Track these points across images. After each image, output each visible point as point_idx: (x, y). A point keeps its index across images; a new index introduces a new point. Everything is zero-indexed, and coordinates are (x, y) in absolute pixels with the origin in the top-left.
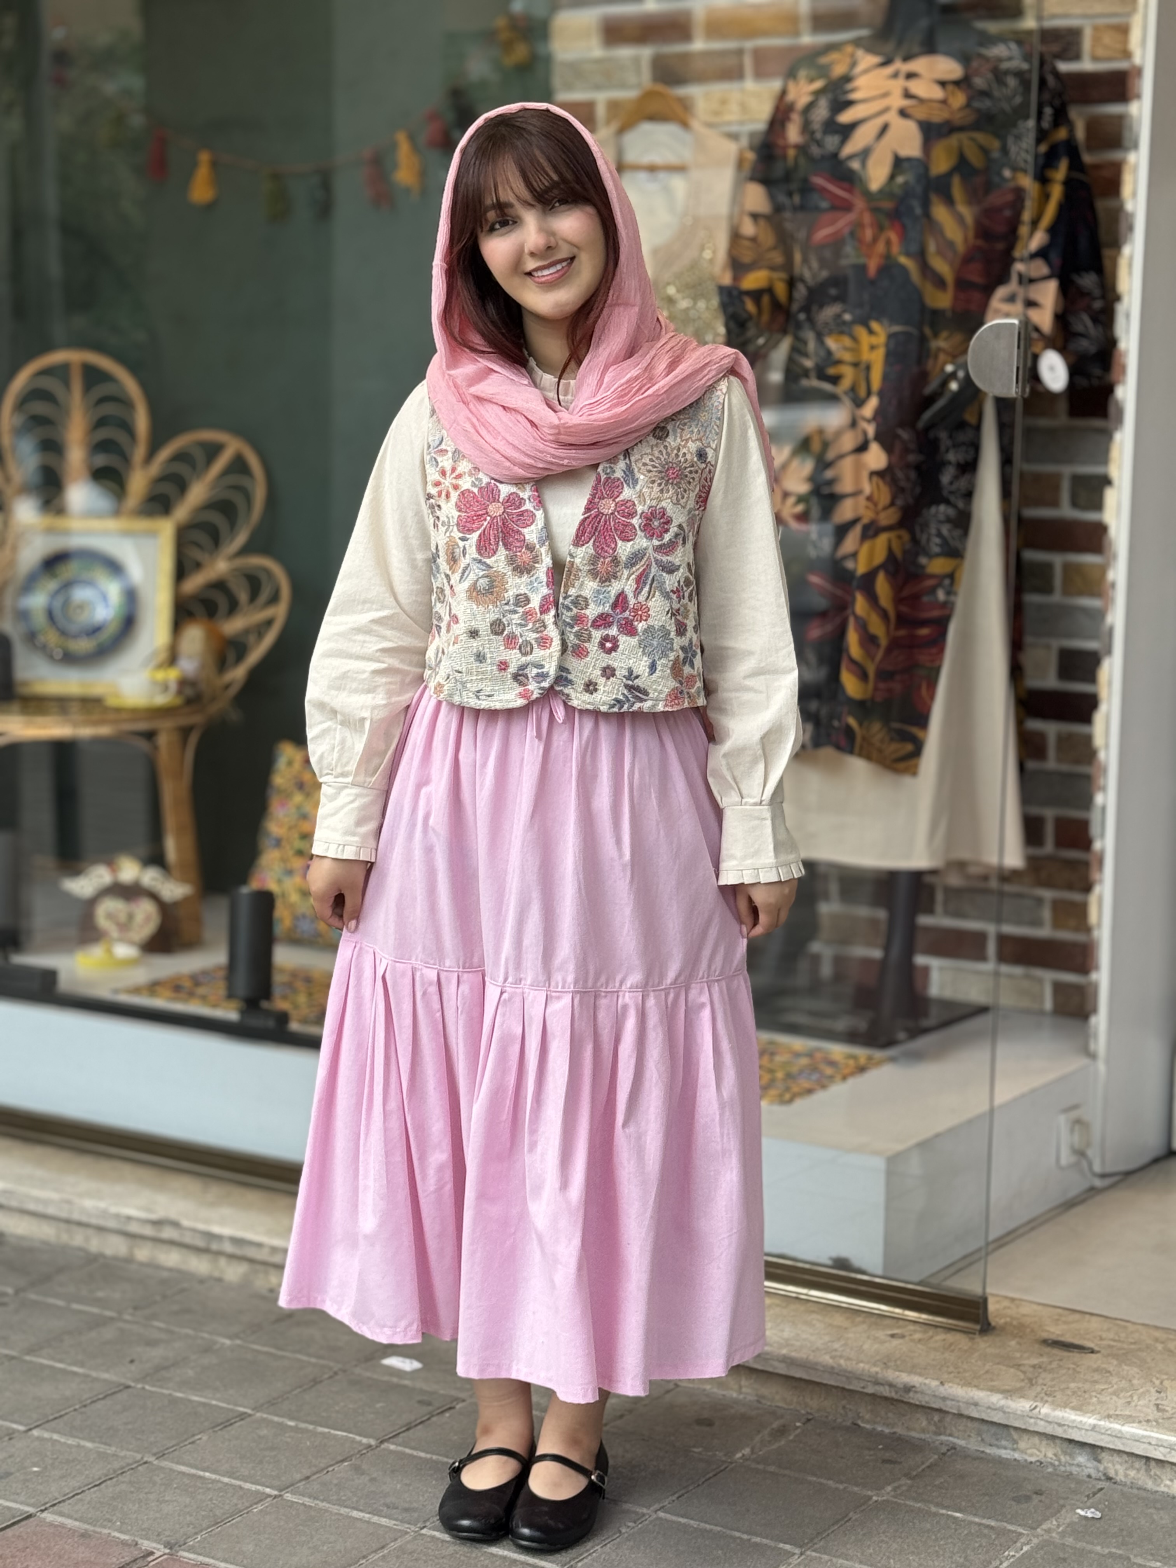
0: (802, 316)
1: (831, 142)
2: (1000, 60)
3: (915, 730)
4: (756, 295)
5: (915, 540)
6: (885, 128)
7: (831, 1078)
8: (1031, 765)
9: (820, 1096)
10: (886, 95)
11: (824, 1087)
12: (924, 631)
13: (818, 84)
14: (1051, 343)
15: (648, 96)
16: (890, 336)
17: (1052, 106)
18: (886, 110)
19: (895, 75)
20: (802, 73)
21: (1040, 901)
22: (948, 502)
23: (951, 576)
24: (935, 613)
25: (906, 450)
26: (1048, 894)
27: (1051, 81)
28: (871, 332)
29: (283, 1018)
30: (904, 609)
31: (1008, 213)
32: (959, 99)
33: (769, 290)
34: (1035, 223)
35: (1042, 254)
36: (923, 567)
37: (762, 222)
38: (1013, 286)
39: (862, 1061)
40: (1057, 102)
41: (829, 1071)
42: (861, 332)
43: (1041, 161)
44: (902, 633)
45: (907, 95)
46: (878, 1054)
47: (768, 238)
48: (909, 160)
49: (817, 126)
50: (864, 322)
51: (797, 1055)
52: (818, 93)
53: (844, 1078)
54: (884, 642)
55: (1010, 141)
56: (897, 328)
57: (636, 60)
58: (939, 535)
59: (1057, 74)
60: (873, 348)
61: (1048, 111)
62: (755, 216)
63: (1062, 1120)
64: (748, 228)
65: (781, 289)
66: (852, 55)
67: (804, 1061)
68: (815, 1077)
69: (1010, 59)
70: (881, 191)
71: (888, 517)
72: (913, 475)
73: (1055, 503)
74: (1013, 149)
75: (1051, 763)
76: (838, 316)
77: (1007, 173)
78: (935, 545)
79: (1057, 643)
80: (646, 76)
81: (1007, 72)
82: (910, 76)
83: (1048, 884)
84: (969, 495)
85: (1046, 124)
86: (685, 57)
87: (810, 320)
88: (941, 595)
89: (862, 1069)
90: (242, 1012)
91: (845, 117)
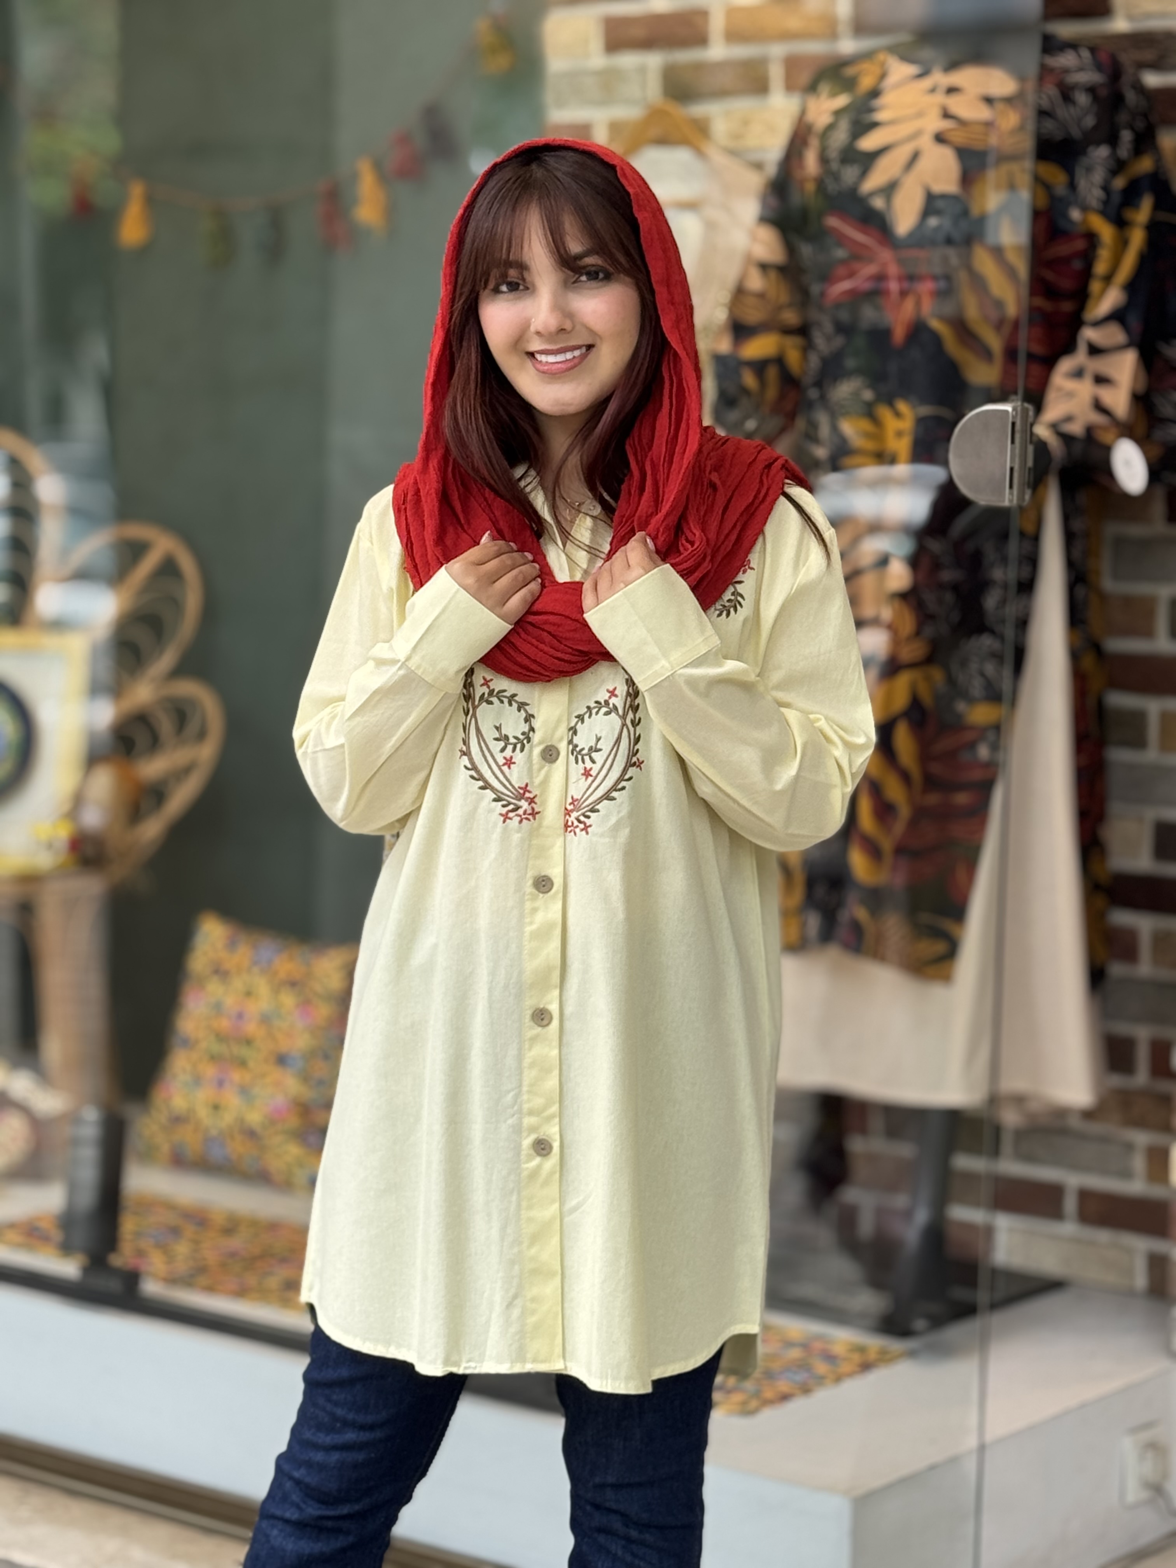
0: (813, 394)
1: (849, 174)
2: (1066, 71)
3: (948, 925)
4: (760, 367)
5: (951, 681)
6: (915, 156)
7: (821, 1380)
8: (1116, 970)
9: (798, 1405)
10: (920, 115)
11: (806, 1390)
12: (962, 799)
13: (842, 100)
14: (1127, 431)
15: (655, 115)
16: (920, 421)
17: (1132, 128)
18: (916, 135)
19: (933, 90)
20: (825, 88)
21: (1129, 1147)
22: (992, 632)
23: (997, 728)
24: (977, 775)
25: (936, 566)
26: (1142, 1138)
27: (1131, 97)
28: (898, 415)
29: (132, 1278)
30: (936, 768)
31: (1077, 265)
32: (1011, 119)
33: (779, 361)
34: (1108, 279)
35: (1117, 316)
36: (959, 717)
37: (773, 274)
38: (1080, 357)
39: (872, 1356)
40: (1140, 125)
41: (821, 1368)
42: (884, 413)
43: (1116, 199)
44: (933, 799)
45: (946, 115)
46: (896, 1345)
47: (781, 293)
48: (944, 197)
49: (833, 154)
50: (890, 403)
51: (789, 1344)
52: (838, 113)
53: (838, 1379)
54: (904, 811)
55: (1080, 173)
56: (925, 410)
57: (642, 70)
58: (982, 674)
59: (1140, 89)
60: (899, 434)
61: (1126, 136)
62: (764, 267)
63: (1128, 1446)
64: (756, 282)
65: (793, 358)
66: (883, 64)
67: (795, 1353)
68: (801, 1377)
69: (1081, 69)
70: (911, 234)
71: (912, 652)
72: (949, 597)
73: (1148, 633)
74: (1082, 183)
75: (1145, 968)
76: (856, 394)
77: (1075, 214)
78: (977, 687)
79: (1153, 814)
80: (653, 90)
81: (1073, 87)
82: (952, 90)
83: (1140, 1123)
84: (1023, 623)
85: (1124, 151)
86: (700, 67)
87: (823, 397)
88: (983, 752)
89: (866, 1367)
90: (87, 1270)
91: (868, 143)
